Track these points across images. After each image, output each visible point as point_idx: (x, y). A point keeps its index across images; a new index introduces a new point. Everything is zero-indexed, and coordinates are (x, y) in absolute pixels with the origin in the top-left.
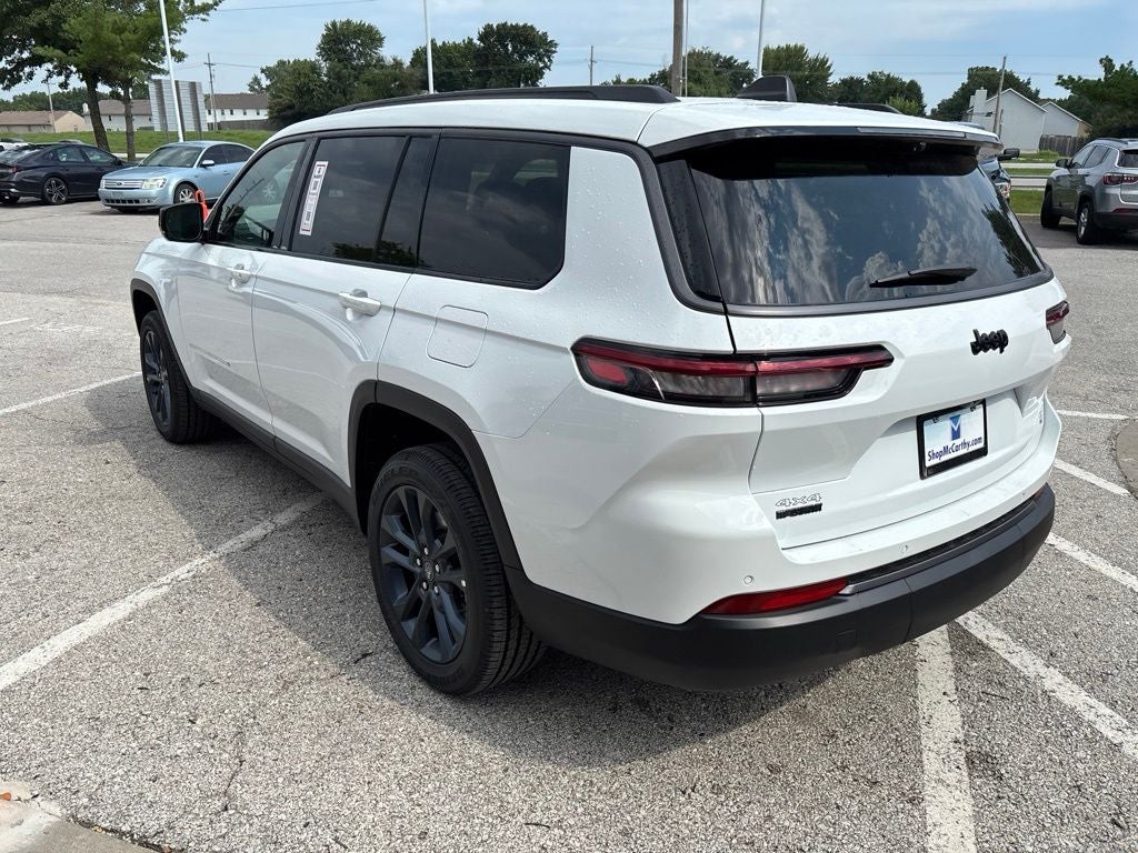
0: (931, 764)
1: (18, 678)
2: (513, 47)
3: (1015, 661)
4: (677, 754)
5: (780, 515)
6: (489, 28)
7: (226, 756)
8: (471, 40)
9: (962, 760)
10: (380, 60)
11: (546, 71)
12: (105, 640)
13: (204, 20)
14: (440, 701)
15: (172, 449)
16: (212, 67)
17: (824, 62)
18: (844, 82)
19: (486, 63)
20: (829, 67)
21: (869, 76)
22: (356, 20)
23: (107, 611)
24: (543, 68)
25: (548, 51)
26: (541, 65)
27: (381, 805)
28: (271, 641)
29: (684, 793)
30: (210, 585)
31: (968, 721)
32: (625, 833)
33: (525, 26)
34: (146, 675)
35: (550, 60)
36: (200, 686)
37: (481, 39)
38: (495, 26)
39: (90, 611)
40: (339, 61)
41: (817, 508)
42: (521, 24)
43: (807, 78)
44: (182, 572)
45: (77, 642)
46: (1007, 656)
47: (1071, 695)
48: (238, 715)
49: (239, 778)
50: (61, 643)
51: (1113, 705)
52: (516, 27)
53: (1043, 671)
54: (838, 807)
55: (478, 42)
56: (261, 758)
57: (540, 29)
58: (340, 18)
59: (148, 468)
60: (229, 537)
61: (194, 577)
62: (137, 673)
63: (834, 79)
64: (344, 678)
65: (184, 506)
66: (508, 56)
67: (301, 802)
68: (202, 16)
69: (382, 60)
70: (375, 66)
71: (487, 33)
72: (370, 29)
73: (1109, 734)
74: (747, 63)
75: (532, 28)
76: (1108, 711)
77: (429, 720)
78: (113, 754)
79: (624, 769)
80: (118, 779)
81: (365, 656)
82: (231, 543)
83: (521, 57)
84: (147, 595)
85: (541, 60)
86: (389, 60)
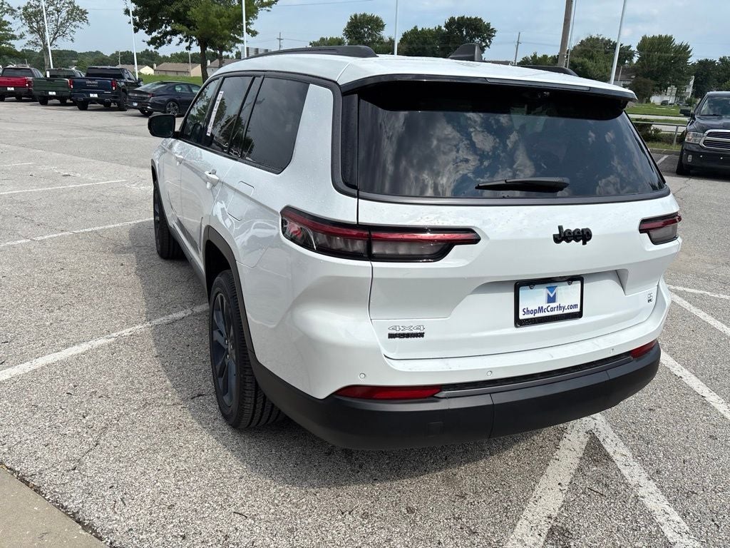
0: (522, 528)
1: (10, 377)
2: (467, 33)
3: (625, 472)
4: (352, 489)
5: (391, 336)
6: (452, 20)
7: (91, 439)
8: (440, 27)
9: (546, 530)
10: (381, 38)
11: (487, 49)
12: (64, 364)
13: (268, 11)
14: (227, 430)
15: (161, 262)
16: (281, 41)
17: (686, 48)
18: (701, 62)
19: (448, 43)
20: (690, 52)
21: (720, 60)
22: (369, 14)
23: (76, 347)
24: (485, 46)
25: (490, 35)
26: (484, 44)
27: (158, 484)
28: (152, 379)
29: (343, 513)
30: (137, 342)
31: (566, 505)
32: (291, 531)
33: (476, 18)
34: (75, 386)
35: (490, 41)
36: (100, 397)
37: (446, 27)
38: (456, 18)
39: (66, 346)
40: (356, 39)
41: (422, 335)
42: (473, 17)
43: (672, 58)
44: (126, 332)
45: (50, 362)
46: (621, 467)
47: (655, 501)
48: (110, 417)
49: (90, 453)
50: (41, 362)
51: (684, 515)
52: (470, 19)
53: (643, 481)
54: (439, 543)
55: (444, 29)
56: (108, 444)
57: (486, 21)
58: (359, 12)
59: (142, 271)
60: (163, 315)
61: (131, 335)
62: (71, 385)
63: (693, 60)
64: (180, 407)
65: (149, 294)
66: (463, 38)
67: (116, 473)
68: (267, 8)
69: (382, 39)
70: (377, 42)
71: (451, 23)
72: (377, 18)
73: (669, 534)
74: (630, 47)
75: (480, 20)
76: (678, 519)
77: (214, 440)
78: (33, 427)
79: (313, 491)
80: (28, 442)
81: (199, 395)
82: (162, 319)
83: (471, 39)
84: (102, 341)
85: (484, 41)
86: (386, 39)
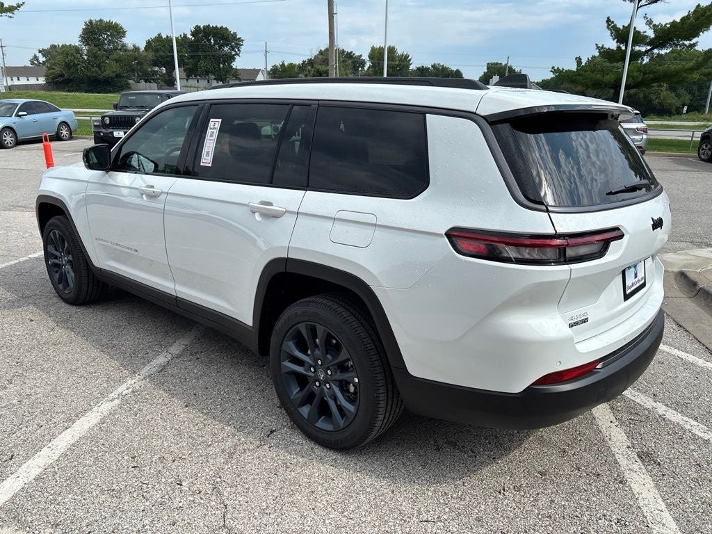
0: (623, 462)
1: (41, 470)
2: (215, 41)
3: (638, 401)
4: (485, 471)
5: (571, 326)
6: (197, 28)
7: (213, 503)
8: (185, 35)
9: (637, 458)
10: (124, 46)
11: (237, 57)
12: (90, 438)
13: (10, 17)
14: (333, 455)
15: (73, 309)
16: (4, 48)
17: (407, 57)
18: (418, 69)
19: (197, 50)
20: (410, 60)
21: (432, 66)
22: (106, 19)
23: (83, 419)
24: (235, 55)
25: (238, 44)
26: (233, 53)
27: (327, 521)
28: (207, 429)
29: (500, 493)
30: (147, 397)
31: (630, 436)
32: (478, 519)
33: (221, 28)
34: (133, 458)
35: (239, 50)
36: (174, 461)
37: (193, 34)
38: (202, 27)
39: (71, 420)
40: (95, 46)
41: (586, 320)
42: (219, 26)
43: (398, 66)
44: (122, 389)
45: (73, 441)
46: (633, 398)
47: (674, 416)
48: (208, 477)
49: (229, 515)
50: (64, 441)
51: (696, 419)
52: (216, 28)
53: (654, 404)
54: (585, 491)
55: (191, 37)
56: (237, 502)
57: (232, 30)
58: (95, 18)
59: (63, 322)
60: (144, 364)
61: (133, 392)
62: (126, 458)
63: (412, 67)
64: (265, 447)
65: (102, 347)
66: (212, 47)
67: (276, 526)
68: (9, 14)
69: (125, 46)
70: (120, 50)
71: (196, 32)
72: (116, 25)
73: (701, 435)
74: (361, 56)
75: (226, 29)
76: (696, 423)
77: (332, 467)
78: (136, 512)
79: (460, 482)
80: (147, 527)
81: (272, 432)
82: (147, 368)
83: (220, 47)
84: (106, 407)
85: (233, 49)
86: (130, 46)
